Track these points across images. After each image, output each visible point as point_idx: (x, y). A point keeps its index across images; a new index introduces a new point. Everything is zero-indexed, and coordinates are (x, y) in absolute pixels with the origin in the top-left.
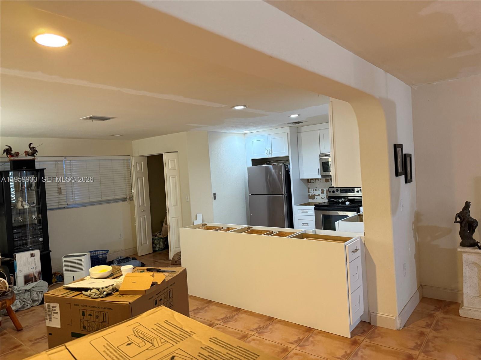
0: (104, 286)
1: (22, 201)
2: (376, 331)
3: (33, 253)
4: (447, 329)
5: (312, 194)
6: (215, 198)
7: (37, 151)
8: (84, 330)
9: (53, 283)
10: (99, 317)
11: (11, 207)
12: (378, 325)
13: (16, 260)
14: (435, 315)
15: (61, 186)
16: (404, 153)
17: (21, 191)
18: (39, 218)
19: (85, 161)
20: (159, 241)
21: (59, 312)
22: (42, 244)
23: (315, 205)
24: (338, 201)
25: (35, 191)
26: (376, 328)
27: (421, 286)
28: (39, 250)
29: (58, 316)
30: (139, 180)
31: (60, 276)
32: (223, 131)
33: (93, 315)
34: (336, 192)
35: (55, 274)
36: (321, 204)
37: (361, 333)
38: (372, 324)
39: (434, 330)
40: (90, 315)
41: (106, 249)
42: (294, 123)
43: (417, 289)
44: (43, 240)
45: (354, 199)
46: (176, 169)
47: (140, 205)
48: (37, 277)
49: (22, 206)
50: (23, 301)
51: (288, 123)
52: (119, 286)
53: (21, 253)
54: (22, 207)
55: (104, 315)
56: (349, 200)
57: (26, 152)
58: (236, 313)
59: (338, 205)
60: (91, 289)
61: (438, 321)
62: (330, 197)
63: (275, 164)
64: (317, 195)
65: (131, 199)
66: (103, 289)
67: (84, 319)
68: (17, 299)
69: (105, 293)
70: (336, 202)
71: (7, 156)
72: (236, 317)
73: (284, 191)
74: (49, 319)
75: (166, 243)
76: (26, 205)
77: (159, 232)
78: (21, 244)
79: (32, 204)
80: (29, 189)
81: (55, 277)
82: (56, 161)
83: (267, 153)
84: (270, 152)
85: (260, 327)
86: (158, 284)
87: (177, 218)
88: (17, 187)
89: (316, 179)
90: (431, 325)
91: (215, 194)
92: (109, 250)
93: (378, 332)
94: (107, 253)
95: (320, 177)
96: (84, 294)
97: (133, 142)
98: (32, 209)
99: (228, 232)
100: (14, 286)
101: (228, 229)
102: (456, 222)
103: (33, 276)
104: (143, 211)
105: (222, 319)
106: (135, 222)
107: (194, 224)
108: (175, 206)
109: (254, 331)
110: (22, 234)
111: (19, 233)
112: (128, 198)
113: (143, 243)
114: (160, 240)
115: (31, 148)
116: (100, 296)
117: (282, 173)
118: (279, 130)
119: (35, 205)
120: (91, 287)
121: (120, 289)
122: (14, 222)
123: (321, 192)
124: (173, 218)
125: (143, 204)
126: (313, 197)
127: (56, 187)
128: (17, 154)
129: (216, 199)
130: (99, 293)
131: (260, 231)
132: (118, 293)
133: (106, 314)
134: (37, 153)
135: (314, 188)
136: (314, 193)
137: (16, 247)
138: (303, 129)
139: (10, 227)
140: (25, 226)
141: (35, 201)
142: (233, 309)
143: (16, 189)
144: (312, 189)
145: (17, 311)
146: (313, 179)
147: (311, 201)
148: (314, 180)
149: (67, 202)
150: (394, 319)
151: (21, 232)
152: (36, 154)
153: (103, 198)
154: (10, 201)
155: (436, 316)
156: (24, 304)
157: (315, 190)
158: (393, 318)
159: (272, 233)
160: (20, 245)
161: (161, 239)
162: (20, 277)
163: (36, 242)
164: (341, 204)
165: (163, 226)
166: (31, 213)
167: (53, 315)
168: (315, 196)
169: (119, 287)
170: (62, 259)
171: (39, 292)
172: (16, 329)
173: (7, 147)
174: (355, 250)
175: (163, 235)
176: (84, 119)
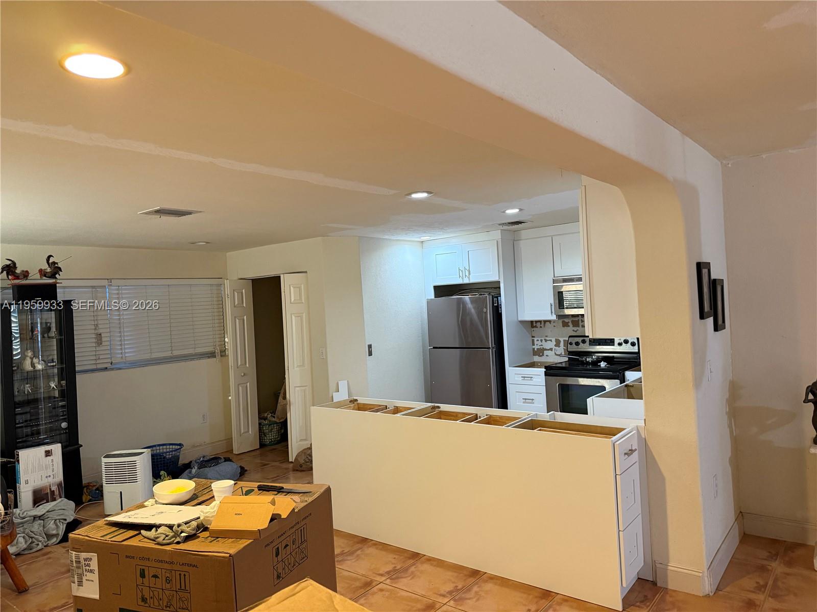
0: (180, 522)
1: (32, 356)
2: (668, 598)
3: (50, 449)
4: (795, 595)
5: (539, 347)
6: (370, 354)
7: (60, 269)
8: (143, 604)
9: (83, 503)
10: (171, 580)
11: (13, 367)
12: (670, 587)
13: (18, 461)
14: (770, 568)
15: (101, 331)
16: (713, 277)
17: (30, 339)
18: (62, 386)
19: (145, 287)
20: (270, 428)
21: (96, 568)
22: (66, 433)
23: (546, 367)
24: (586, 359)
25: (55, 340)
26: (667, 593)
27: (741, 515)
28: (59, 445)
29: (95, 577)
30: (237, 321)
31: (96, 490)
32: (386, 237)
33: (160, 577)
34: (581, 344)
35: (88, 486)
36: (554, 365)
37: (641, 602)
38: (658, 585)
39: (772, 597)
40: (155, 576)
41: (179, 443)
42: (509, 223)
43: (734, 520)
44: (67, 426)
45: (613, 357)
46: (303, 301)
47: (239, 364)
48: (57, 493)
49: (33, 365)
50: (31, 537)
51: (500, 225)
52: (209, 520)
53: (30, 448)
54: (32, 367)
55: (182, 577)
56: (605, 359)
57: (41, 271)
58: (411, 561)
59: (586, 367)
60: (157, 527)
61: (776, 580)
62: (571, 353)
63: (476, 295)
64: (548, 350)
65: (223, 353)
66: (180, 528)
67: (143, 583)
68: (20, 532)
69: (183, 534)
70: (582, 361)
71: (8, 277)
72: (413, 569)
73: (491, 342)
74: (78, 581)
75: (283, 431)
76: (39, 363)
77: (272, 412)
78: (30, 433)
79: (51, 363)
80: (46, 335)
81: (87, 492)
82: (93, 287)
83: (461, 275)
84: (467, 274)
85: (456, 590)
86: (282, 517)
87: (304, 388)
88: (25, 332)
89: (545, 321)
90: (765, 586)
91: (370, 346)
92: (183, 443)
93: (671, 599)
94: (180, 449)
95: (554, 317)
96: (143, 536)
97: (228, 254)
98: (50, 371)
99: (398, 415)
100: (14, 510)
101: (396, 410)
102: (806, 401)
103: (49, 491)
104: (244, 374)
105: (388, 573)
106: (230, 393)
107: (335, 401)
108: (300, 366)
109: (447, 597)
110: (31, 416)
111: (26, 413)
112: (218, 351)
113: (242, 431)
114: (272, 425)
115: (50, 264)
116: (174, 541)
117: (487, 311)
118: (482, 236)
119: (54, 364)
120: (158, 522)
121: (211, 527)
122: (16, 393)
123: (555, 343)
124: (297, 388)
125: (244, 363)
126: (540, 352)
127: (93, 331)
128: (26, 274)
129: (372, 355)
130: (172, 534)
131: (455, 414)
132: (206, 534)
133: (185, 575)
134: (60, 273)
135: (542, 337)
136: (542, 345)
137: (20, 438)
138: (524, 234)
139: (11, 404)
140: (36, 401)
141: (55, 357)
142: (406, 555)
143: (22, 335)
144: (539, 339)
145: (18, 555)
146: (540, 321)
147: (536, 359)
148: (543, 323)
149: (111, 358)
150: (700, 577)
151: (30, 412)
152: (59, 275)
153: (174, 352)
154: (12, 355)
155: (772, 571)
156: (32, 542)
157: (544, 341)
158: (697, 574)
159: (475, 418)
160: (27, 436)
161: (275, 425)
162: (25, 492)
163: (56, 430)
164: (590, 366)
165: (279, 401)
166: (48, 378)
167: (86, 576)
168: (545, 352)
169: (210, 523)
170: (101, 460)
171: (59, 519)
172: (15, 588)
173: (9, 263)
174: (630, 450)
175: (278, 418)
176: (146, 213)
